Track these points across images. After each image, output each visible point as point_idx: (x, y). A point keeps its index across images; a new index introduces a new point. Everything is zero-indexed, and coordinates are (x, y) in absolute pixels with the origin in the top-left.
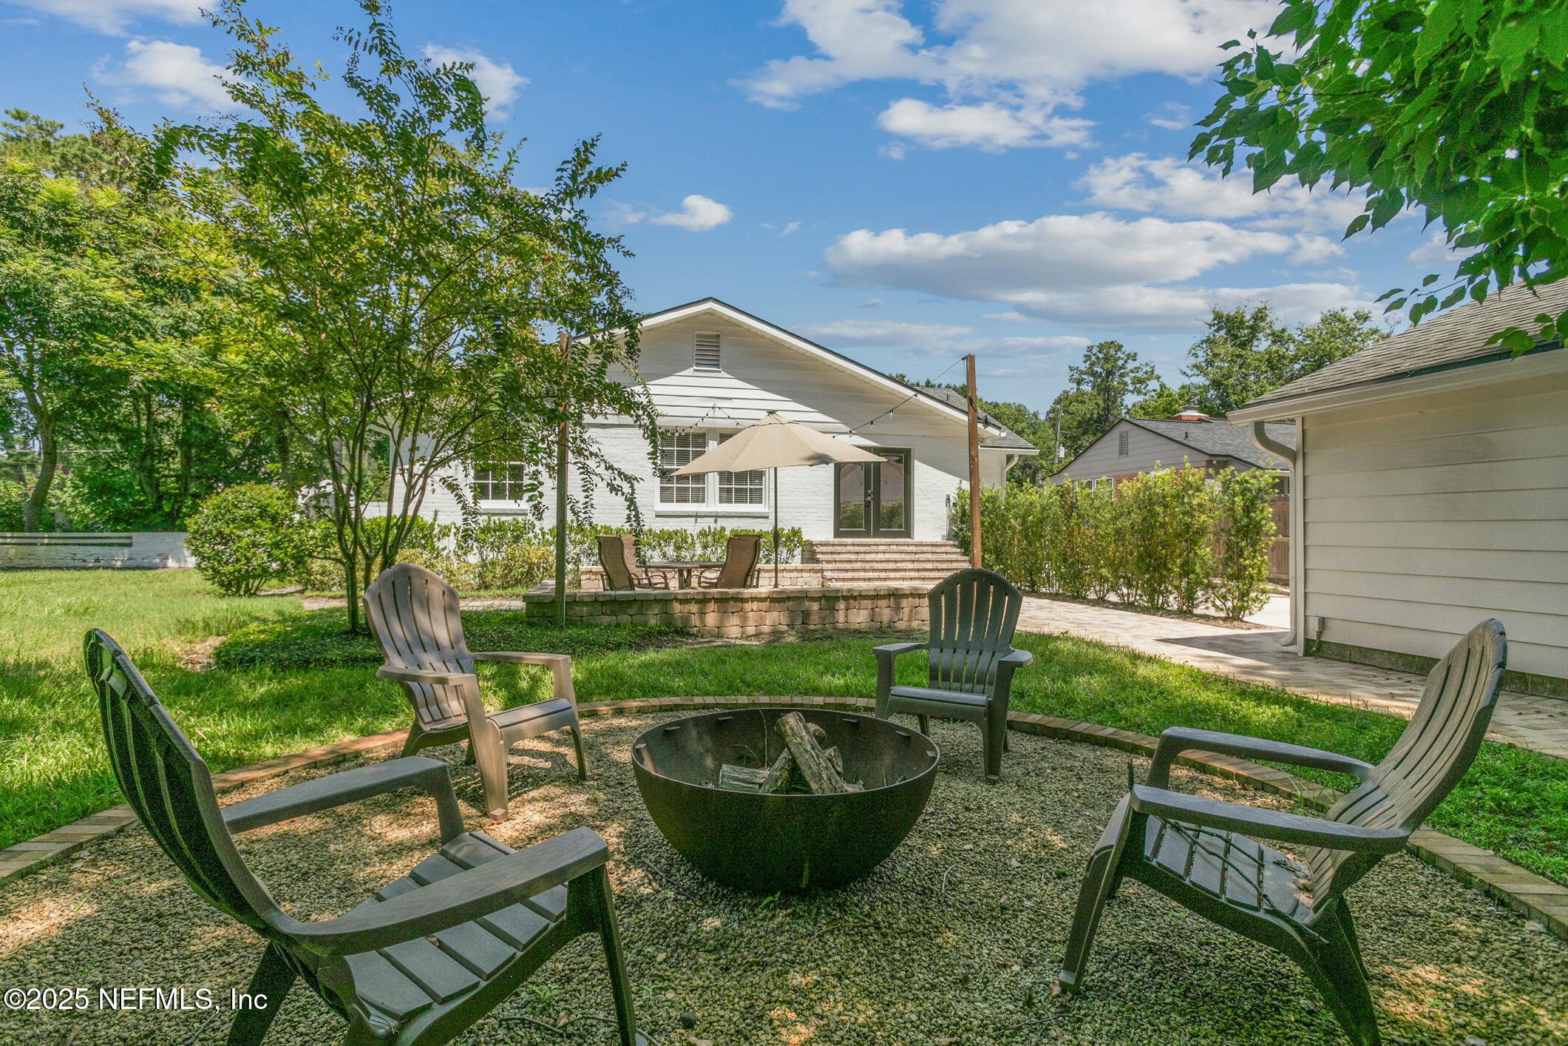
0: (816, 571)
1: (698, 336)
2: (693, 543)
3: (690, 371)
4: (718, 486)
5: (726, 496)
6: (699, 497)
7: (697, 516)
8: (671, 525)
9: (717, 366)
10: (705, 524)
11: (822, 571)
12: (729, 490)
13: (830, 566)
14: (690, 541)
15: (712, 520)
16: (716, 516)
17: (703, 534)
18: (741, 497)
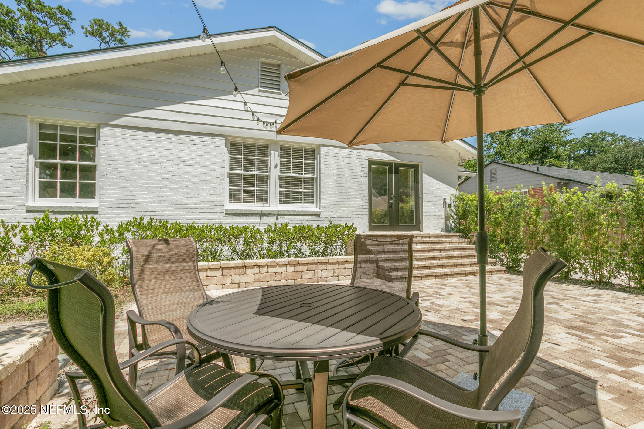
0: (372, 262)
1: (263, 63)
2: (262, 238)
3: (255, 91)
4: (278, 189)
5: (285, 198)
6: (263, 197)
7: (261, 214)
8: (240, 222)
9: (279, 89)
10: (271, 221)
11: (377, 261)
12: (287, 193)
13: (383, 256)
14: (258, 237)
15: (274, 217)
16: (278, 214)
17: (269, 230)
18: (297, 198)
